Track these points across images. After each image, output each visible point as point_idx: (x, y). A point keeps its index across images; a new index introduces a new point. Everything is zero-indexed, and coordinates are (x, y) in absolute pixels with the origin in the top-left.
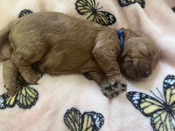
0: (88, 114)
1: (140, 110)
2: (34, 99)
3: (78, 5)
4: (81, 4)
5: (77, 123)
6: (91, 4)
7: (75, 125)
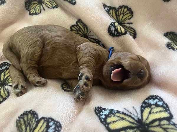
0: (45, 119)
1: (105, 125)
2: (4, 98)
3: (73, 29)
4: (75, 28)
5: (30, 127)
6: (84, 30)
7: (26, 129)
